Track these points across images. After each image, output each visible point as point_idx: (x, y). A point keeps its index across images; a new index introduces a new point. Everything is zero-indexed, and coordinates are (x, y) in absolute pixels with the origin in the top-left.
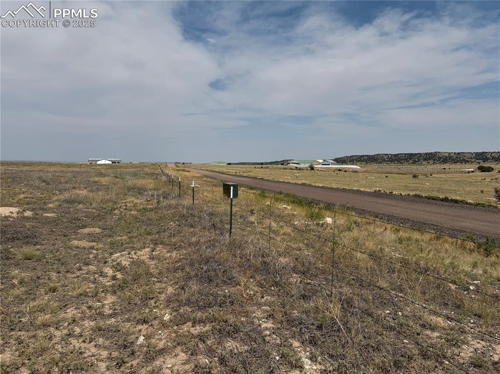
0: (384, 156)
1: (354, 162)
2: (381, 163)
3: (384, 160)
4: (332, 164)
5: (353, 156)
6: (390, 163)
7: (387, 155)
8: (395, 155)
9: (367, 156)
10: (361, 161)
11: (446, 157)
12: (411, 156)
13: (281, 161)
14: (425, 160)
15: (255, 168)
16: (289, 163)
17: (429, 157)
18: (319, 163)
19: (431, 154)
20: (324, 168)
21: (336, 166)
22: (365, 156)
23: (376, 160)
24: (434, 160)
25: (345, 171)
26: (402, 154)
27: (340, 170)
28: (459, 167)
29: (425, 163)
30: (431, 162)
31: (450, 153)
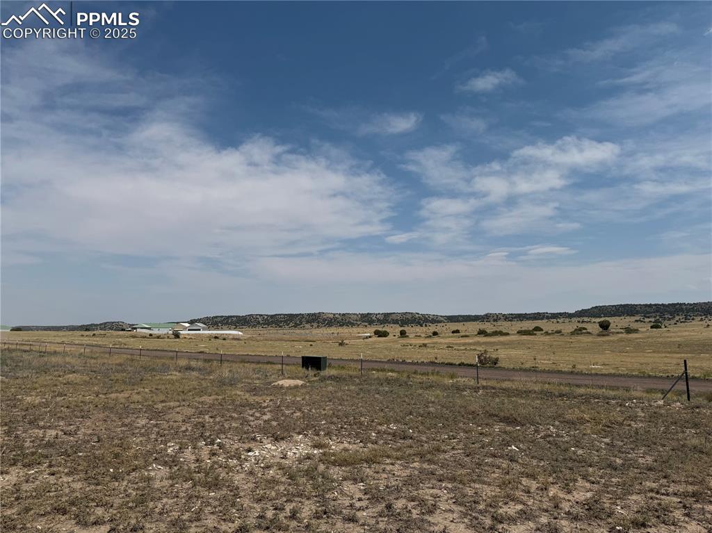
0: (258, 317)
1: (218, 326)
2: (254, 326)
3: (259, 323)
4: (204, 329)
5: (216, 317)
6: (266, 326)
7: (262, 315)
8: (272, 316)
9: (237, 317)
10: (227, 323)
11: (332, 319)
12: (291, 318)
13: (101, 324)
14: (308, 322)
15: (82, 336)
16: (135, 328)
17: (313, 319)
18: (185, 328)
19: (314, 314)
20: (192, 335)
21: (210, 332)
22: (234, 316)
23: (248, 323)
24: (318, 322)
25: (224, 339)
26: (280, 315)
27: (216, 337)
28: (346, 330)
29: (308, 326)
30: (315, 325)
31: (334, 315)
